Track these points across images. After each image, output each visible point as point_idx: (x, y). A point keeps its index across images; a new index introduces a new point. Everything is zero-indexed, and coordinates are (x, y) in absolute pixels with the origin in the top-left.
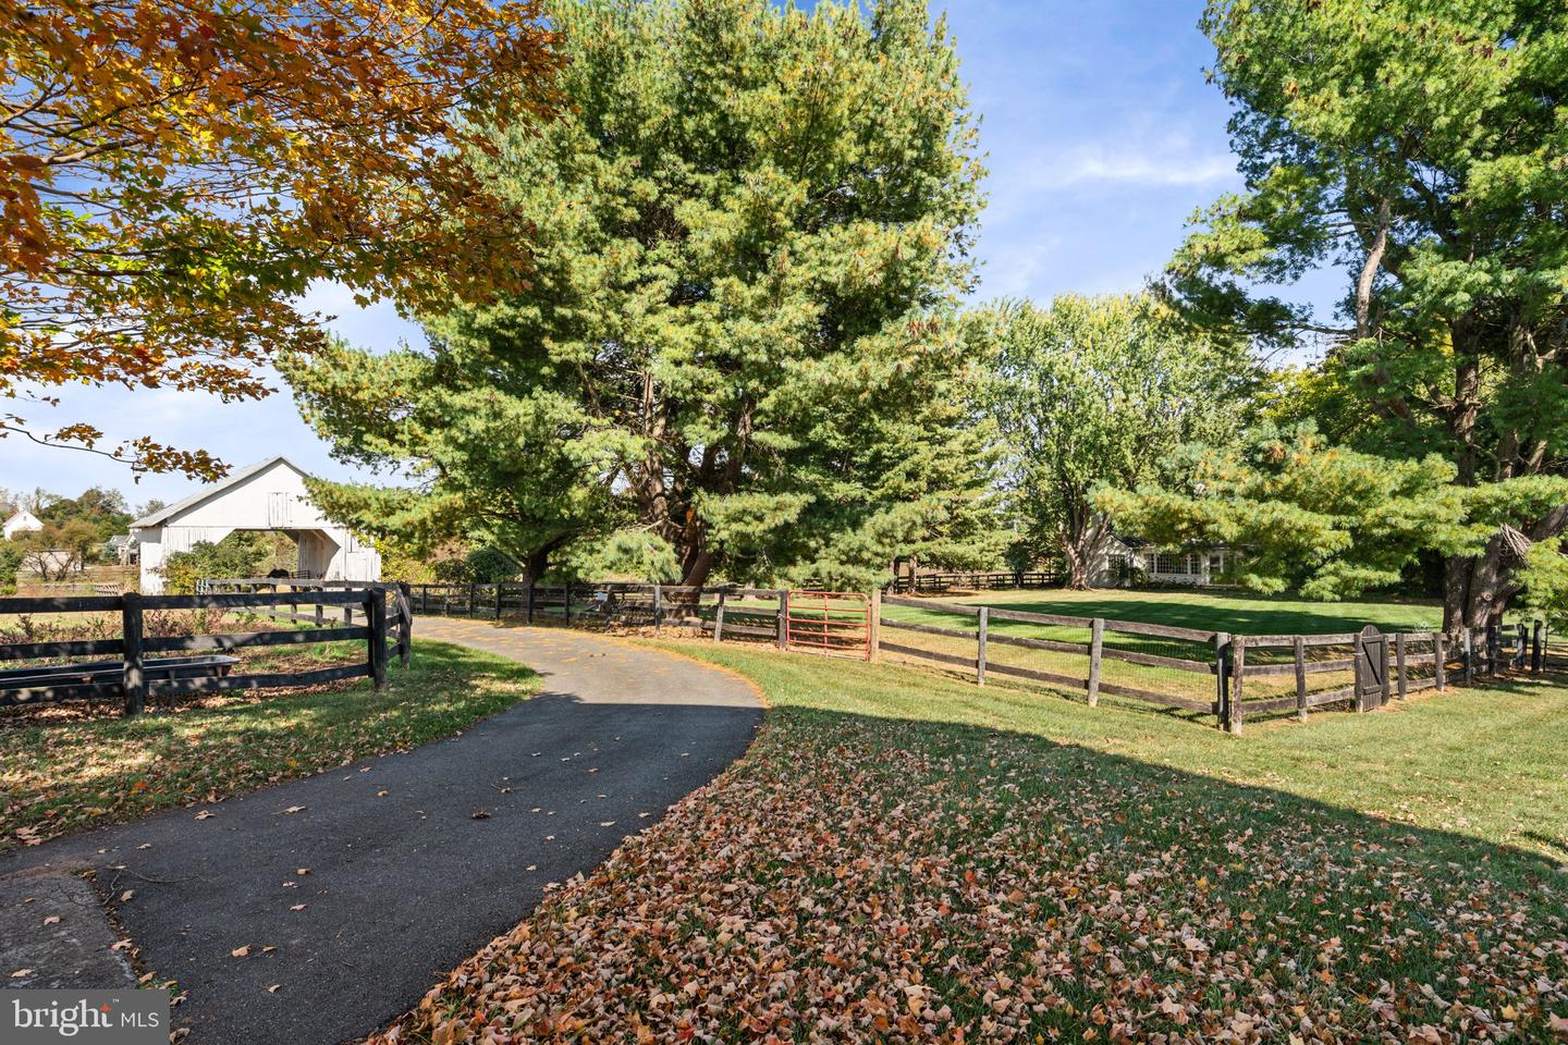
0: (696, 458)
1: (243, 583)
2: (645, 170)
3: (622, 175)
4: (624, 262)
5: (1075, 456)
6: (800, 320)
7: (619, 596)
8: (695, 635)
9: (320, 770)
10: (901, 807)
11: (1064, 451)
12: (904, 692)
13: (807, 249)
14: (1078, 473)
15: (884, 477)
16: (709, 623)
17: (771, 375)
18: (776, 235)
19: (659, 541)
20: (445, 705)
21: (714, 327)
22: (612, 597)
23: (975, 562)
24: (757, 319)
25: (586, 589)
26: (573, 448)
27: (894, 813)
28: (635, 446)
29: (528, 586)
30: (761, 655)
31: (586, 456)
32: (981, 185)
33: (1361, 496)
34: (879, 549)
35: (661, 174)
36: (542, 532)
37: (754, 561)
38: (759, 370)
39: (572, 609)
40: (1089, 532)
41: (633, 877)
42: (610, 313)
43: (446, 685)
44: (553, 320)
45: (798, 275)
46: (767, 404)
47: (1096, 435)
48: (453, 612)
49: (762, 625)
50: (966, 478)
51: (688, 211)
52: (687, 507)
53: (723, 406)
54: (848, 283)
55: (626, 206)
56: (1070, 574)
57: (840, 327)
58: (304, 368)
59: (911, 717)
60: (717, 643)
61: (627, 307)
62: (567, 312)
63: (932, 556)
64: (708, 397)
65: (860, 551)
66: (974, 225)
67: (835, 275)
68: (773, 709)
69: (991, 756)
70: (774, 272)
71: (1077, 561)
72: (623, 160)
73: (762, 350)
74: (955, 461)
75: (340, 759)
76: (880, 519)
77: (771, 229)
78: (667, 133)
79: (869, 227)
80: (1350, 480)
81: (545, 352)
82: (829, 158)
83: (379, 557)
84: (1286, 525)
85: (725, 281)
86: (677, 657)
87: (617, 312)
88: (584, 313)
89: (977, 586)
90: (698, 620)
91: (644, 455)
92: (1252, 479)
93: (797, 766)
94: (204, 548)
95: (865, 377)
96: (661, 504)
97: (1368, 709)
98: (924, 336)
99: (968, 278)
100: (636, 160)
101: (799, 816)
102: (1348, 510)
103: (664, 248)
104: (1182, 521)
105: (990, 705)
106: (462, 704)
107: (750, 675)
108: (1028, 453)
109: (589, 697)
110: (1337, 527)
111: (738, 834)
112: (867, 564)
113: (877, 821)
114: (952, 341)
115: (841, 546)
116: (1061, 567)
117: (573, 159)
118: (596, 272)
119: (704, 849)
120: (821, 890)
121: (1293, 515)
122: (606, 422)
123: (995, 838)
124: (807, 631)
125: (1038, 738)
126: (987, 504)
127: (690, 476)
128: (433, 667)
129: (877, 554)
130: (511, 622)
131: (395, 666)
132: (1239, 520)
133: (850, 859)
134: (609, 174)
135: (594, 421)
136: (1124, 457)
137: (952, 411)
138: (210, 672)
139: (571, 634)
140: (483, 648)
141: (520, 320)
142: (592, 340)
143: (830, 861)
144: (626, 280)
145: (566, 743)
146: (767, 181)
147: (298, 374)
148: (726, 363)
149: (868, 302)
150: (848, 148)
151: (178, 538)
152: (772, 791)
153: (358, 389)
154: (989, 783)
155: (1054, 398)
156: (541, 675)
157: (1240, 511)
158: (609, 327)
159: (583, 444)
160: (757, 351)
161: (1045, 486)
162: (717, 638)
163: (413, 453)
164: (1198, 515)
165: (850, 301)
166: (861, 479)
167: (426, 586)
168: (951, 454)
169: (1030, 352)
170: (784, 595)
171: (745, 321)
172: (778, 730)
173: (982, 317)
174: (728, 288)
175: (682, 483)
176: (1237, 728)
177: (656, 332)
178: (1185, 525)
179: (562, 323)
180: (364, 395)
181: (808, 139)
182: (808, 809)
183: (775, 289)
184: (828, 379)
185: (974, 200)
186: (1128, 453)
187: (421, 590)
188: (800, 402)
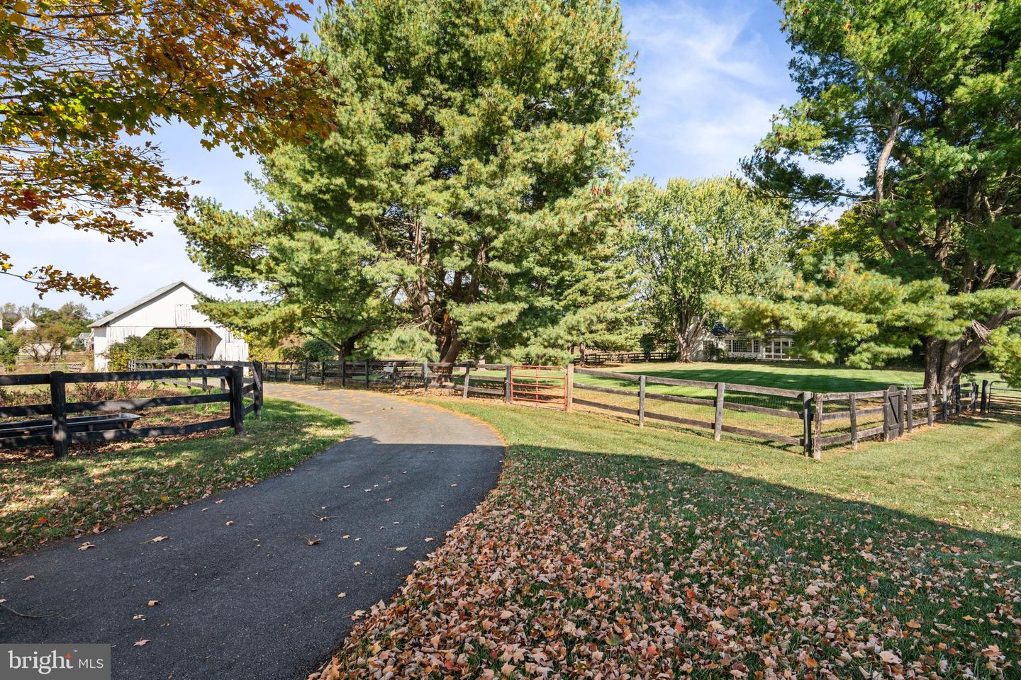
0: (449, 280)
1: (159, 362)
2: (414, 89)
3: (400, 92)
4: (402, 149)
5: (683, 280)
6: (519, 187)
7: (400, 369)
8: (451, 394)
9: (186, 503)
10: (618, 527)
11: (677, 277)
12: (594, 432)
13: (523, 141)
14: (685, 290)
15: (566, 293)
16: (459, 386)
17: (501, 224)
18: (502, 132)
19: (426, 334)
20: (284, 448)
21: (462, 193)
22: (396, 370)
23: (622, 346)
24: (491, 187)
25: (379, 365)
26: (369, 272)
27: (614, 533)
28: (411, 272)
29: (342, 363)
30: (495, 408)
31: (378, 278)
32: (636, 101)
33: (883, 302)
34: (570, 338)
35: (425, 92)
36: (350, 328)
37: (488, 346)
38: (492, 221)
39: (371, 378)
40: (691, 327)
41: (425, 604)
42: (393, 183)
43: (286, 432)
44: (355, 187)
45: (517, 158)
46: (497, 243)
47: (697, 266)
48: (294, 380)
49: (494, 388)
50: (617, 293)
51: (443, 116)
52: (445, 311)
53: (467, 245)
54: (550, 163)
55: (402, 113)
56: (680, 353)
57: (545, 193)
58: (194, 224)
59: (603, 451)
60: (465, 399)
61: (404, 179)
62: (364, 182)
63: (595, 343)
64: (458, 239)
65: (557, 339)
66: (629, 128)
67: (541, 158)
68: (510, 447)
69: (666, 481)
70: (502, 155)
71: (685, 345)
72: (400, 82)
73: (495, 207)
74: (610, 283)
75: (202, 492)
76: (570, 318)
77: (499, 128)
78: (429, 65)
79: (564, 126)
80: (877, 291)
81: (350, 209)
82: (537, 80)
83: (247, 345)
84: (837, 321)
85: (469, 161)
86: (441, 410)
87: (398, 183)
88: (376, 183)
89: (622, 361)
90: (452, 384)
91: (417, 277)
92: (813, 290)
93: (537, 493)
94: (133, 340)
95: (562, 225)
96: (427, 309)
97: (891, 438)
98: (601, 197)
99: (626, 162)
100: (408, 82)
101: (547, 539)
102: (876, 311)
103: (428, 141)
104: (767, 317)
105: (653, 441)
106: (296, 446)
107: (490, 423)
108: (654, 278)
109: (384, 439)
110: (869, 321)
111: (504, 558)
112: (561, 347)
113: (605, 541)
114: (619, 201)
115: (545, 336)
116: (673, 348)
117: (366, 82)
118: (383, 155)
119: (479, 572)
120: (579, 612)
121: (842, 315)
122: (392, 255)
123: (695, 554)
124: (524, 391)
125: (693, 465)
126: (629, 310)
127: (445, 292)
128: (278, 418)
129: (568, 341)
130: (332, 385)
131: (251, 418)
132: (804, 318)
133: (594, 578)
134: (391, 92)
135: (383, 255)
136: (714, 280)
137: (608, 252)
138: (120, 426)
139: (370, 394)
140: (312, 405)
141: (332, 187)
142: (381, 202)
143: (578, 581)
144: (404, 161)
145: (368, 476)
146: (496, 93)
147: (190, 228)
148: (471, 217)
149: (562, 177)
150: (549, 74)
151: (118, 334)
152: (523, 517)
153: (230, 238)
154: (674, 504)
155: (671, 243)
156: (351, 423)
157: (804, 312)
158: (393, 193)
159: (376, 269)
160: (491, 208)
161: (664, 298)
162: (465, 396)
163: (267, 279)
164: (778, 313)
165: (551, 176)
166: (551, 295)
167: (277, 363)
168: (607, 279)
169: (656, 214)
170: (509, 368)
171: (483, 187)
172: (517, 464)
173: (637, 186)
174: (471, 166)
175: (440, 296)
176: (818, 455)
177: (424, 196)
178: (768, 320)
179: (361, 189)
180: (234, 242)
181: (523, 67)
182: (553, 532)
183: (502, 167)
184: (539, 226)
185: (630, 111)
186: (716, 277)
187: (273, 366)
188: (519, 241)
